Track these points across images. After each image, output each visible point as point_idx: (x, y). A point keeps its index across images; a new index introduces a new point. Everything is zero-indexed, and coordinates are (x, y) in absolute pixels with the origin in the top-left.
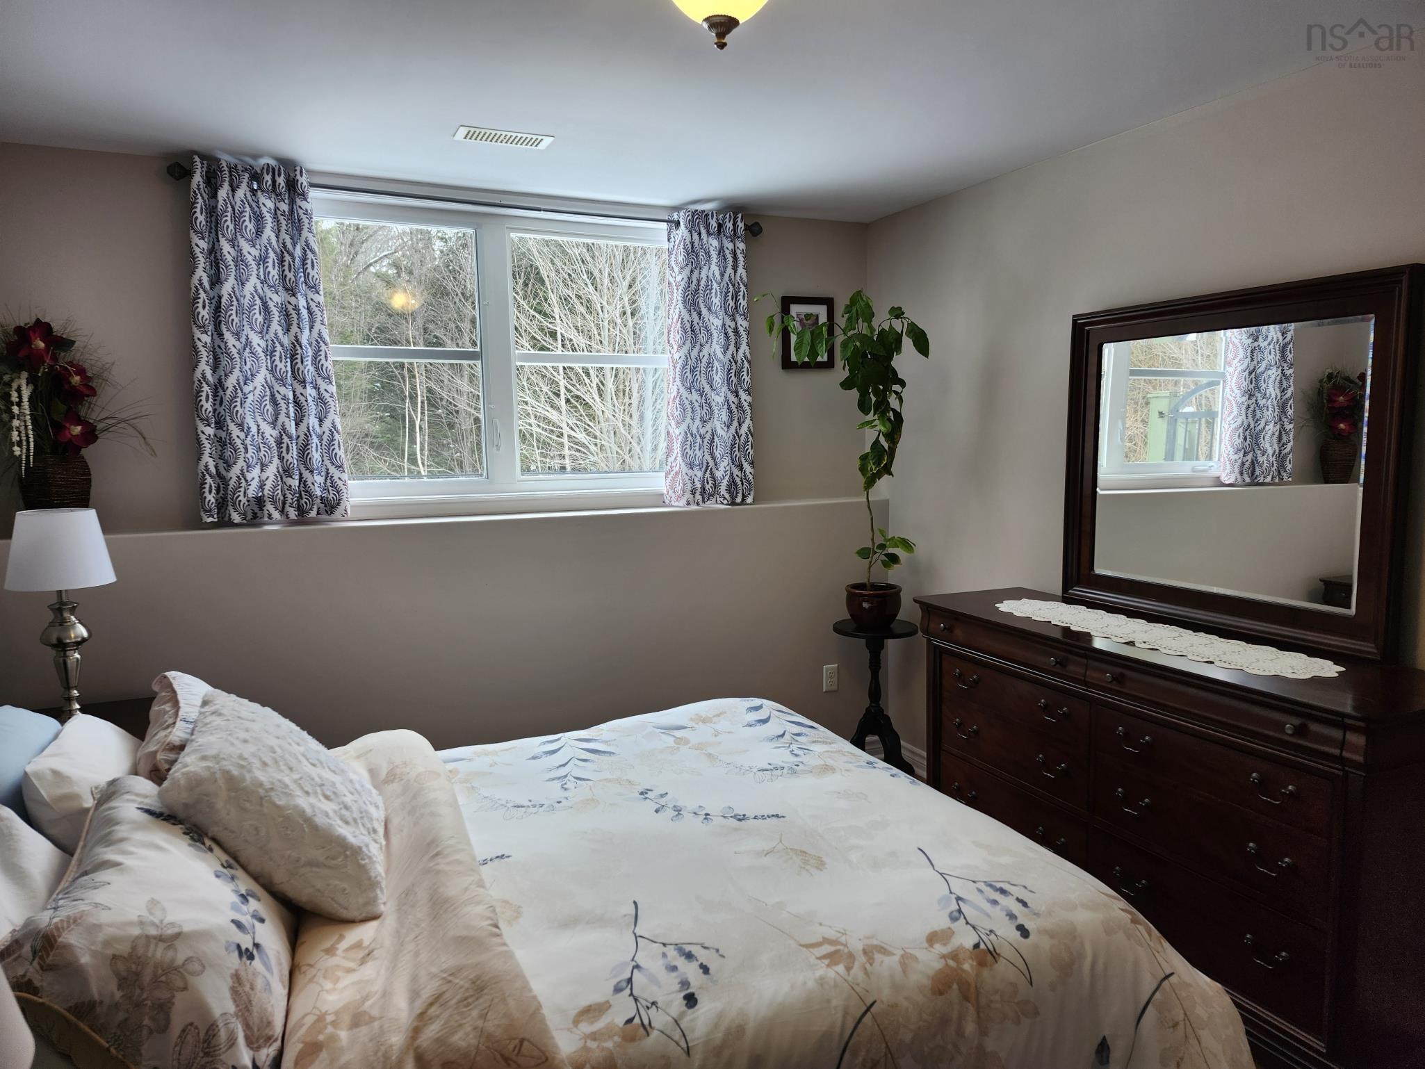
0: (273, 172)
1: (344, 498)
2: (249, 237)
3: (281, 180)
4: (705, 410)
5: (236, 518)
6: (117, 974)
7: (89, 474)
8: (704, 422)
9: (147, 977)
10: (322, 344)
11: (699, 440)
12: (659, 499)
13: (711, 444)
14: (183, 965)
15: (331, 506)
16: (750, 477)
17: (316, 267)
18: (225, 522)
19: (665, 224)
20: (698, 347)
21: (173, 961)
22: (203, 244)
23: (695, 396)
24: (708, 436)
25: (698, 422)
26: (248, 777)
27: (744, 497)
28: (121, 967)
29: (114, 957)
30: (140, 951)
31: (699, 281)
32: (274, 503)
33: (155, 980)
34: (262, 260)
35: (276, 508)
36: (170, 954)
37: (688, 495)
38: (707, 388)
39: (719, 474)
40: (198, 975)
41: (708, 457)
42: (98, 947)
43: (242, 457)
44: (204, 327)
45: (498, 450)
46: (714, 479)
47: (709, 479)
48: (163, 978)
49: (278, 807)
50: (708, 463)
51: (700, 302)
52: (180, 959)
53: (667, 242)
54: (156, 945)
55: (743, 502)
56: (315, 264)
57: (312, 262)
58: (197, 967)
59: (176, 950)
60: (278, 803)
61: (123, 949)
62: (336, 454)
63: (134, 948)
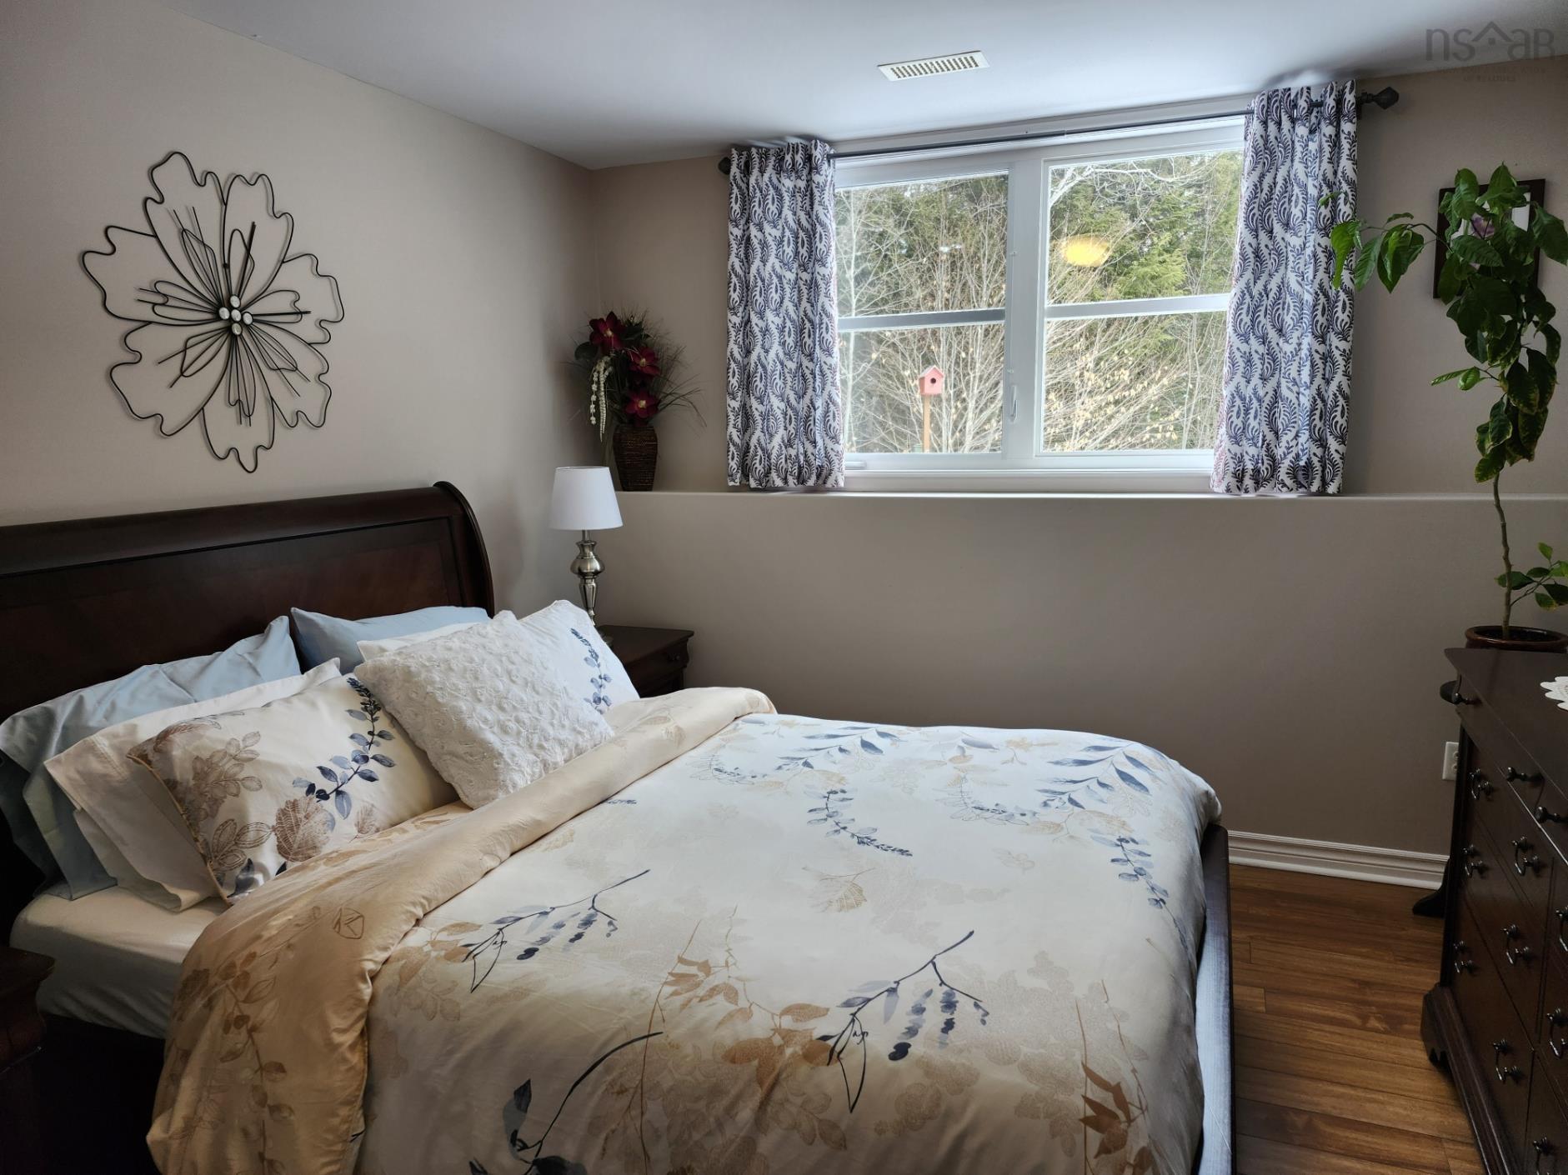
0: (795, 149)
1: (836, 469)
2: (770, 219)
3: (799, 158)
4: (1266, 364)
5: (753, 484)
6: (194, 769)
7: (656, 441)
8: (1264, 379)
9: (212, 778)
10: (824, 316)
11: (1255, 404)
12: (1203, 482)
13: (1270, 410)
14: (243, 779)
15: (823, 474)
16: (1336, 457)
17: (824, 239)
18: (744, 487)
19: (1243, 116)
20: (1264, 277)
21: (235, 774)
22: (737, 232)
23: (1254, 343)
24: (1267, 400)
25: (1255, 380)
26: (423, 676)
27: (1324, 484)
28: (199, 765)
29: (197, 758)
30: (215, 760)
31: (1271, 189)
32: (777, 471)
33: (217, 782)
34: (780, 242)
35: (779, 476)
36: (236, 769)
37: (1229, 479)
38: (1272, 334)
39: (1279, 452)
40: (251, 790)
41: (1266, 429)
42: (190, 748)
43: (759, 427)
44: (734, 309)
45: (1012, 420)
46: (1272, 458)
47: (1265, 458)
48: (223, 783)
49: (439, 703)
50: (1264, 436)
51: (1273, 216)
52: (241, 776)
53: (1243, 142)
54: (230, 760)
55: (1322, 492)
56: (824, 237)
57: (821, 235)
58: (254, 785)
59: (242, 768)
60: (440, 700)
61: (205, 755)
62: (830, 425)
63: (212, 757)
